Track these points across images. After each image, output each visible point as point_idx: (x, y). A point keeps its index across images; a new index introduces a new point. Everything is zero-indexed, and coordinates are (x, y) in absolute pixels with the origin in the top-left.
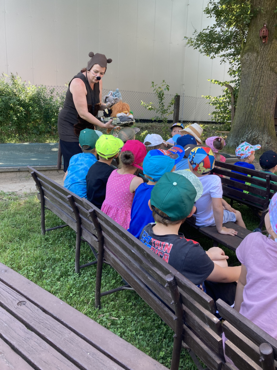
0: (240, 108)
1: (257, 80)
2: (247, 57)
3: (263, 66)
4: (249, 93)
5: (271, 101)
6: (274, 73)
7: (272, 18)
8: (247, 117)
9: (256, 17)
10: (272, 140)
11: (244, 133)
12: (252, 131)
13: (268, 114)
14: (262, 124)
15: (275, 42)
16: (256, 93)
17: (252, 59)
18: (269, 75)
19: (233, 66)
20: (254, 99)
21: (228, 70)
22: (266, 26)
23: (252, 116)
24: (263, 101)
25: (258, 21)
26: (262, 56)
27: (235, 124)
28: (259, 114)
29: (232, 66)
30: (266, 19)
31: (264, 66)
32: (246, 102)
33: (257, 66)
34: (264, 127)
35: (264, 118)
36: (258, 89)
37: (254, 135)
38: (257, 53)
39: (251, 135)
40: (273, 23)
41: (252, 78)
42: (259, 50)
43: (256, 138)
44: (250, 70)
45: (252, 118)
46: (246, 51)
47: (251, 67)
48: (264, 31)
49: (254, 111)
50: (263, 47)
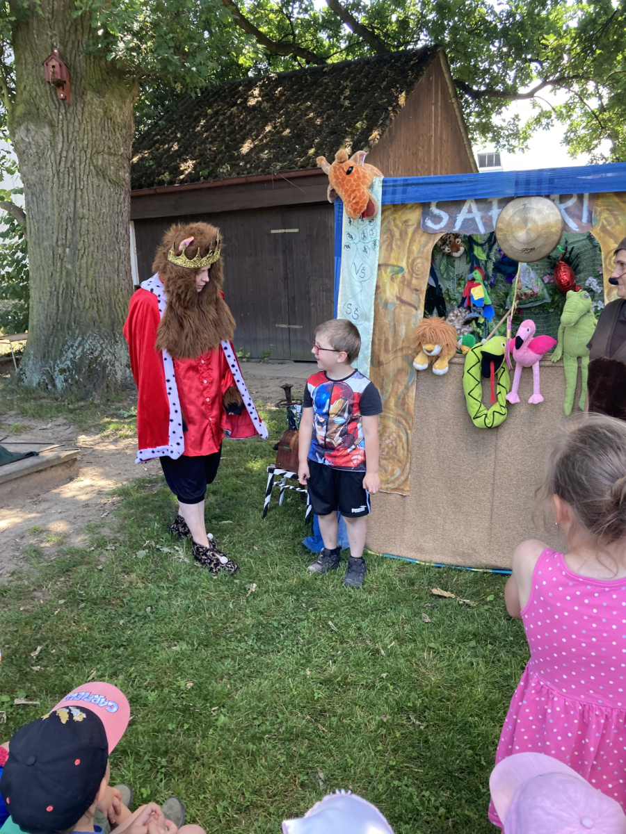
0: (38, 279)
1: (68, 200)
3: (73, 161)
4: (56, 234)
6: (108, 183)
7: (69, 31)
8: (61, 301)
9: (27, 24)
11: (63, 345)
12: (83, 339)
13: (116, 290)
14: (105, 316)
15: (92, 99)
16: (73, 234)
17: (41, 141)
20: (70, 251)
22: (59, 51)
23: (75, 298)
24: (95, 256)
25: (35, 36)
26: (65, 134)
27: (35, 323)
28: (91, 293)
30: (54, 32)
31: (77, 163)
32: (50, 262)
33: (58, 162)
34: (113, 325)
35: (108, 302)
36: (74, 224)
37: (89, 349)
38: (52, 125)
39: (82, 351)
40: (76, 46)
42: (55, 119)
43: (97, 358)
44: (43, 172)
45: (75, 303)
46: (18, 117)
47: (44, 166)
48: (53, 67)
49: (77, 285)
50: (63, 111)
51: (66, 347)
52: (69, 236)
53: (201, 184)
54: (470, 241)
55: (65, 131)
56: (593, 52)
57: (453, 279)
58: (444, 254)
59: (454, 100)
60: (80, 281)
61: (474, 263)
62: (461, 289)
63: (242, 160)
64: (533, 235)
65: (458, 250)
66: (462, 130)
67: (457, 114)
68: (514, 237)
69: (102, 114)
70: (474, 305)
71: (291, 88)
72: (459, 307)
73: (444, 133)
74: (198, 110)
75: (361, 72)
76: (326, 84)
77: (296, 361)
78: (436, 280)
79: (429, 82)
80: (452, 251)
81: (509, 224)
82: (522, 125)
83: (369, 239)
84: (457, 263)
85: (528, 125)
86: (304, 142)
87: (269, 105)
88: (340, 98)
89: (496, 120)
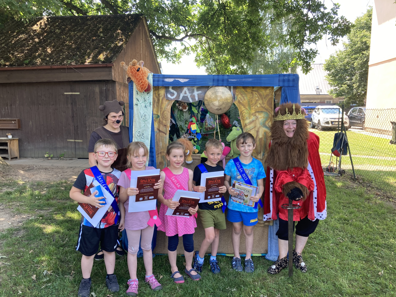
53: (24, 67)
54: (190, 105)
56: (208, 26)
57: (183, 121)
58: (179, 110)
59: (149, 39)
61: (192, 114)
62: (187, 126)
63: (48, 57)
64: (221, 103)
65: (186, 108)
66: (153, 52)
67: (151, 45)
68: (212, 103)
70: (192, 133)
71: (71, 25)
72: (186, 133)
73: (146, 53)
74: (18, 29)
75: (107, 21)
76: (90, 24)
77: (79, 158)
78: (176, 122)
79: (139, 30)
80: (183, 109)
81: (210, 98)
82: (177, 52)
83: (147, 101)
84: (184, 114)
85: (180, 52)
86: (81, 51)
87: (60, 31)
88: (98, 32)
89: (167, 49)
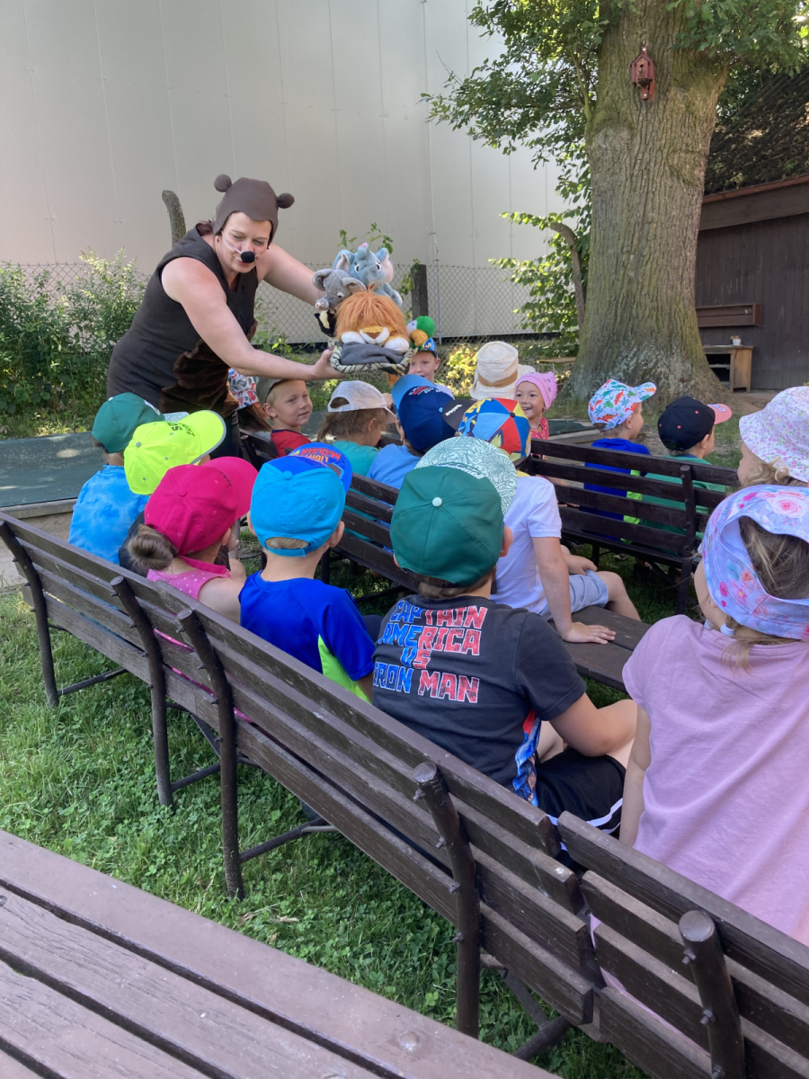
0: (598, 290)
1: (638, 204)
2: (604, 143)
3: (648, 163)
4: (622, 241)
5: (681, 261)
6: (682, 183)
7: (660, 26)
8: (619, 311)
9: (617, 26)
10: (694, 370)
11: (617, 357)
12: (639, 350)
13: (678, 298)
14: (663, 327)
15: (676, 94)
16: (639, 240)
17: (618, 146)
18: (668, 188)
19: (569, 171)
20: (635, 258)
21: (557, 183)
22: (647, 50)
23: (635, 306)
24: (659, 263)
25: (625, 37)
26: (643, 136)
27: (589, 336)
28: (652, 301)
29: (566, 170)
30: (644, 30)
31: (652, 164)
32: (613, 271)
33: (633, 165)
34: (670, 336)
35: (668, 311)
37: (644, 361)
38: (631, 128)
39: (637, 362)
40: (666, 41)
41: (623, 199)
42: (635, 121)
43: (651, 369)
44: (615, 178)
45: (634, 312)
46: (597, 124)
47: (618, 171)
48: (642, 66)
49: (638, 293)
50: (644, 112)
51: (620, 358)
52: (635, 242)
55: (644, 132)
60: (642, 289)
69: (684, 110)
